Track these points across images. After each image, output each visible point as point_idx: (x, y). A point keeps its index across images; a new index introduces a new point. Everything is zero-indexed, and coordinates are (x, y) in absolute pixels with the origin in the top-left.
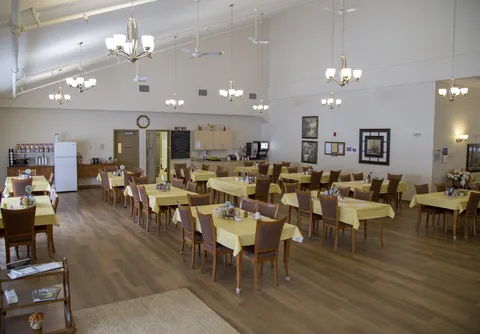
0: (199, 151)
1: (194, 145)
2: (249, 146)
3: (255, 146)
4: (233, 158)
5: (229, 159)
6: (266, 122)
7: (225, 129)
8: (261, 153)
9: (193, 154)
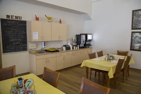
0: (37, 43)
1: (31, 36)
2: (78, 37)
3: (83, 37)
4: (68, 48)
5: (64, 48)
6: (89, 19)
7: (60, 22)
8: (87, 43)
9: (30, 46)
